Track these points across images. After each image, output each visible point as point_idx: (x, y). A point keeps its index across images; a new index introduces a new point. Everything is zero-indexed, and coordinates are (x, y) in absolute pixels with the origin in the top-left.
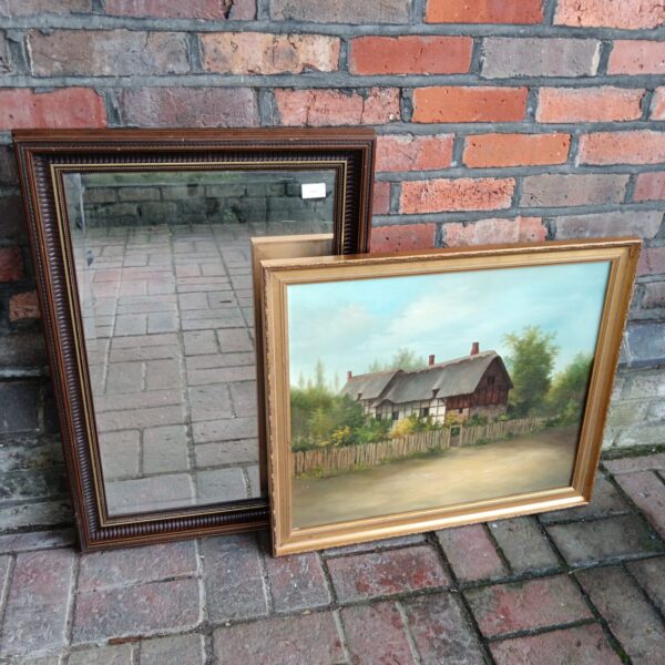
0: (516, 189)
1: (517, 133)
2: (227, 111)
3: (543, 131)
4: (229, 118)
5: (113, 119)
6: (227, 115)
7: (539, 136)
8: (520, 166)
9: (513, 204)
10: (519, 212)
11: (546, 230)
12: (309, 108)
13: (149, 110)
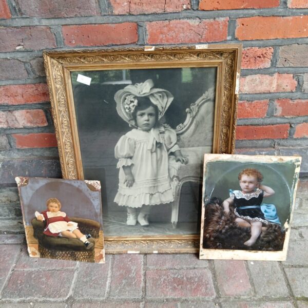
0: (274, 54)
1: (273, 16)
2: (79, 5)
3: (293, 14)
4: (81, 10)
5: (14, 13)
6: (80, 8)
7: (290, 18)
8: (276, 39)
9: (272, 65)
10: (276, 70)
11: (296, 82)
12: (130, 3)
13: (33, 7)
